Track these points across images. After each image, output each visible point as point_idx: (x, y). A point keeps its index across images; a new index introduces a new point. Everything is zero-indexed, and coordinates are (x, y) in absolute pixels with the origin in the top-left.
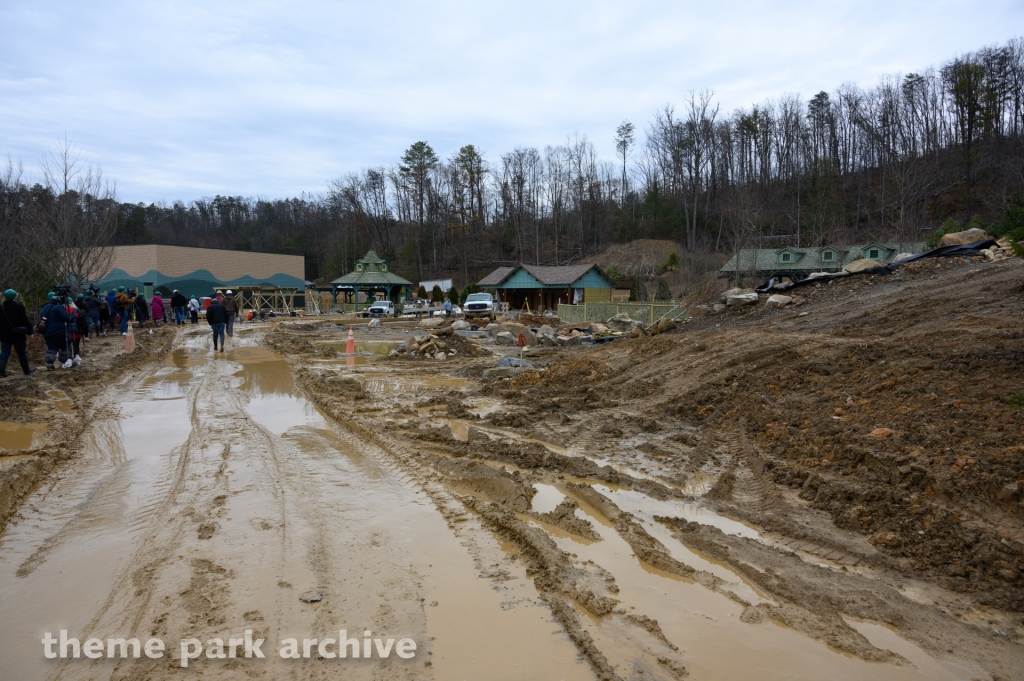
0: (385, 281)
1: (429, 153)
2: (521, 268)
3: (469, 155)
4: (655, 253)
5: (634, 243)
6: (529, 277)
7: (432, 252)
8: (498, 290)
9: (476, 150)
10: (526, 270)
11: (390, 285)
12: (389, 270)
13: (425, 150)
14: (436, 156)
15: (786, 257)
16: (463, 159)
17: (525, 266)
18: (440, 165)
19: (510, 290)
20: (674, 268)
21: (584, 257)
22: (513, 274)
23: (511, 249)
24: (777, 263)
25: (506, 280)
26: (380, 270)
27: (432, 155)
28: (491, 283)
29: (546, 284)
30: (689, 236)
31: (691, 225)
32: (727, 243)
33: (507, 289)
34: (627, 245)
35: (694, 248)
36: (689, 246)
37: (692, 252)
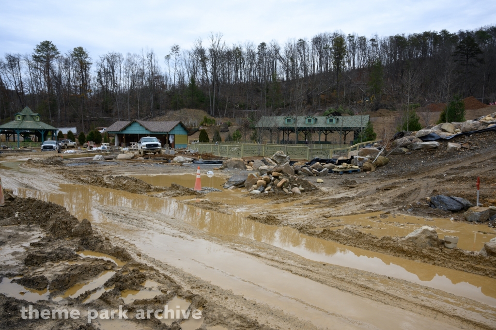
0: (40, 127)
1: (54, 49)
2: (135, 122)
3: (80, 53)
4: (194, 116)
5: (182, 110)
6: (141, 127)
7: (57, 110)
8: (118, 135)
9: (84, 50)
10: (139, 123)
11: (44, 130)
12: (41, 120)
13: (51, 46)
14: (58, 51)
15: (289, 121)
16: (76, 55)
17: (138, 121)
18: (62, 56)
19: (127, 135)
20: (207, 124)
21: (154, 117)
22: (130, 125)
23: (111, 111)
24: (284, 123)
25: (125, 129)
26: (34, 120)
27: (56, 50)
28: (114, 130)
29: (152, 132)
30: (211, 108)
31: (212, 102)
32: (229, 113)
33: (126, 134)
34: (178, 111)
35: (214, 114)
36: (211, 114)
37: (213, 116)
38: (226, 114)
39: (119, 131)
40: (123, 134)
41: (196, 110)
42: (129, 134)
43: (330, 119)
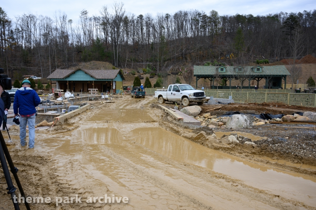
2: (80, 70)
5: (92, 62)
6: (86, 75)
8: (58, 82)
10: (84, 71)
15: (222, 69)
22: (74, 73)
24: (218, 72)
28: (57, 78)
29: (98, 79)
30: (115, 61)
31: (116, 56)
32: (128, 64)
33: (69, 81)
34: (88, 63)
35: (117, 66)
36: (115, 65)
37: (117, 67)
38: (126, 66)
39: (63, 79)
40: (67, 81)
41: (103, 62)
42: (71, 81)
43: (257, 69)
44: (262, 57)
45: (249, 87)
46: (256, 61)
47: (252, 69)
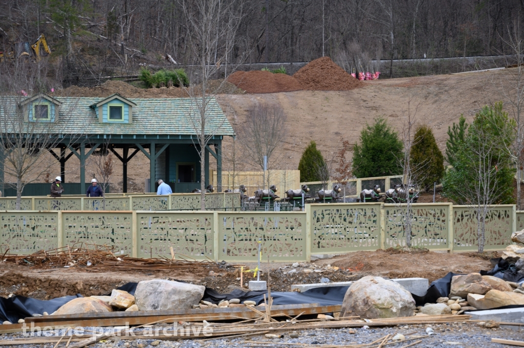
43: (111, 108)
44: (167, 58)
45: (83, 188)
46: (139, 74)
47: (93, 108)
